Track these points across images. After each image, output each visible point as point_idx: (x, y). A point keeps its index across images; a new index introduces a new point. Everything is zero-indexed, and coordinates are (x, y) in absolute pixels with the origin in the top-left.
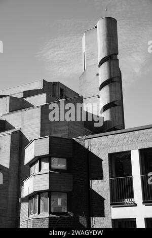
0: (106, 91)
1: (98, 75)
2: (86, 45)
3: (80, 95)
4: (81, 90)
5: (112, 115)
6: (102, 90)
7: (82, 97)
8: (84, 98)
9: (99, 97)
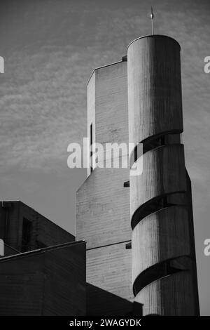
0: (149, 229)
1: (127, 185)
2: (97, 104)
3: (77, 240)
4: (80, 226)
5: (165, 298)
6: (138, 226)
7: (83, 244)
8: (88, 246)
9: (129, 247)
